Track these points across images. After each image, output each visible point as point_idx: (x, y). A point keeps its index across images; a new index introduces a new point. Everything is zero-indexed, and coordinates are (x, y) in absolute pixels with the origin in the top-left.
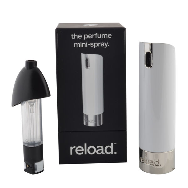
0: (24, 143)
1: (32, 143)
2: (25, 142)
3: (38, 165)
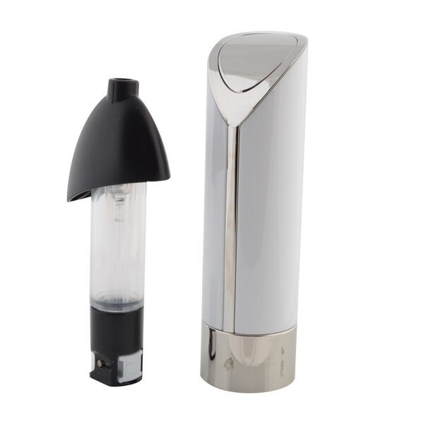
0: (92, 300)
1: (116, 303)
3: (126, 362)
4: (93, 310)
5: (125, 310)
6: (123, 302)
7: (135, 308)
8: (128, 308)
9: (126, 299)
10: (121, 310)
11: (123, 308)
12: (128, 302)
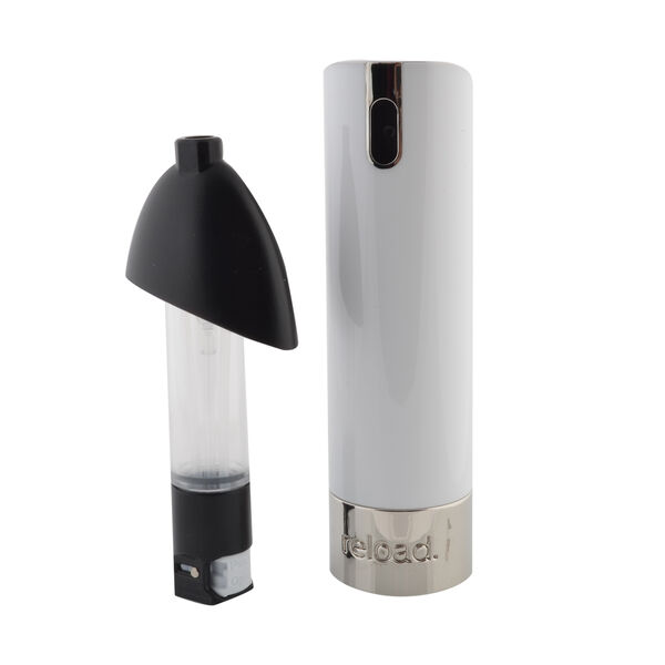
0: (174, 476)
2: (179, 472)
3: (228, 565)
4: (176, 490)
5: (223, 488)
6: (221, 476)
7: (240, 484)
8: (229, 484)
9: (225, 471)
10: (218, 488)
11: (221, 485)
12: (227, 475)
